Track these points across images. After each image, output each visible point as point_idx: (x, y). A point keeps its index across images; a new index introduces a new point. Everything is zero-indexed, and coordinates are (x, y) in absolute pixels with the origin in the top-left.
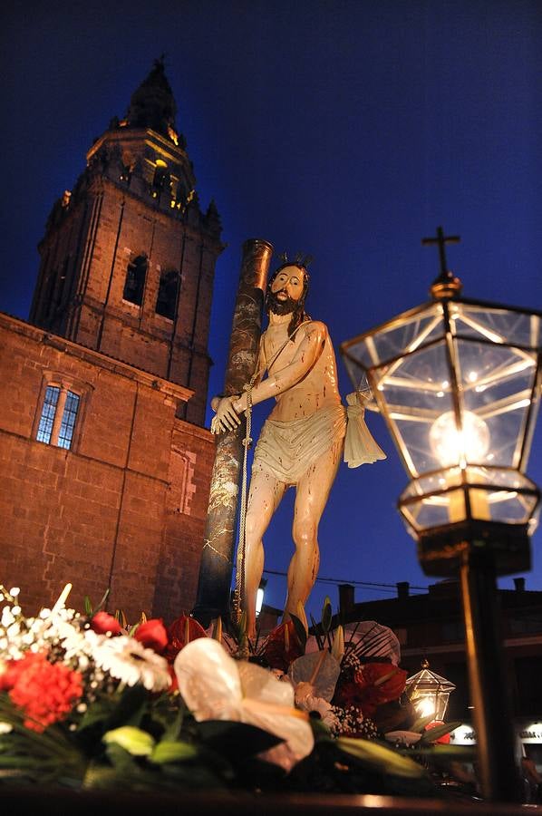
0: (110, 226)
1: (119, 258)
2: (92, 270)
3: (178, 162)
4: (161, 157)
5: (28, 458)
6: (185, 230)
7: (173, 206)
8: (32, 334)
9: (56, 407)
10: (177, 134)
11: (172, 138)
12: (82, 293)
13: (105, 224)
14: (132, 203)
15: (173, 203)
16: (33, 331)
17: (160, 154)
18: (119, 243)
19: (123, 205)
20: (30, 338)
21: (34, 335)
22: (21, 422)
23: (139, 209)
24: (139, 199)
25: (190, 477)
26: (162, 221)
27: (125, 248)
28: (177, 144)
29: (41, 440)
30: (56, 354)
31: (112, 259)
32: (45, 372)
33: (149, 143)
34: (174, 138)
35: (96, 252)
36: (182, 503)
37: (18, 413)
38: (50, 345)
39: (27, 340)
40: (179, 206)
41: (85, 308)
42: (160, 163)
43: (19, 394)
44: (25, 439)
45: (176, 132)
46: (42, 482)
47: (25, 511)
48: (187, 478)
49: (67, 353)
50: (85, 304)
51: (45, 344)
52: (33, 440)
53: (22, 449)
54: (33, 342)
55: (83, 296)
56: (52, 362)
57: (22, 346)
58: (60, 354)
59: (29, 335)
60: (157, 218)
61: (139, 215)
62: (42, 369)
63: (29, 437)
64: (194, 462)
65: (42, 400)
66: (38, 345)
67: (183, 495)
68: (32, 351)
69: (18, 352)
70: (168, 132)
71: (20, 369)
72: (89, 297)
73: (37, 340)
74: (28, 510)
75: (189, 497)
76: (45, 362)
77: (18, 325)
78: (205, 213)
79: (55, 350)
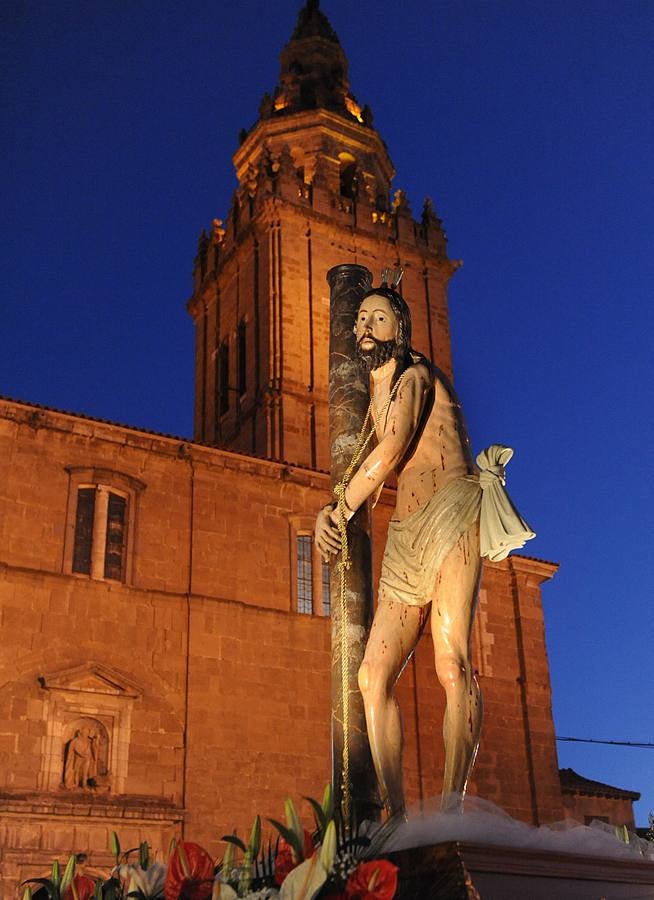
0: (298, 271)
1: (318, 315)
2: (284, 340)
3: (368, 150)
4: (344, 148)
5: (294, 638)
6: (397, 253)
7: (375, 220)
8: (267, 472)
9: (312, 562)
10: (360, 107)
11: (353, 113)
12: (278, 376)
13: (291, 269)
14: (319, 229)
15: (375, 215)
16: (269, 467)
17: (342, 144)
18: (313, 293)
19: (308, 234)
20: (266, 476)
21: (271, 471)
22: (276, 592)
23: (331, 236)
24: (329, 221)
25: (483, 624)
26: (364, 248)
27: (323, 299)
28: (361, 120)
29: (302, 612)
30: (299, 491)
31: (308, 318)
32: (291, 519)
33: (325, 130)
34: (356, 112)
35: (286, 313)
36: (480, 662)
37: (269, 580)
38: (290, 481)
39: (262, 479)
40: (383, 218)
41: (287, 398)
42: (344, 156)
43: (266, 554)
44: (285, 613)
45: (356, 102)
46: (316, 666)
47: (303, 708)
48: (480, 627)
49: (314, 488)
50: (287, 393)
51: (284, 481)
52: (292, 613)
53: (284, 628)
54: (270, 480)
55: (281, 379)
56: (297, 504)
57: (258, 490)
58: (304, 491)
59: (264, 473)
60: (358, 245)
61: (333, 244)
62: (286, 515)
63: (288, 610)
64: (486, 602)
65: (294, 557)
66: (277, 483)
67: (479, 650)
68: (269, 493)
69: (254, 498)
70: (346, 106)
71: (261, 520)
72: (291, 382)
73: (273, 478)
74: (306, 706)
75: (487, 652)
76: (287, 504)
77: (250, 462)
78: (419, 220)
79: (298, 487)
